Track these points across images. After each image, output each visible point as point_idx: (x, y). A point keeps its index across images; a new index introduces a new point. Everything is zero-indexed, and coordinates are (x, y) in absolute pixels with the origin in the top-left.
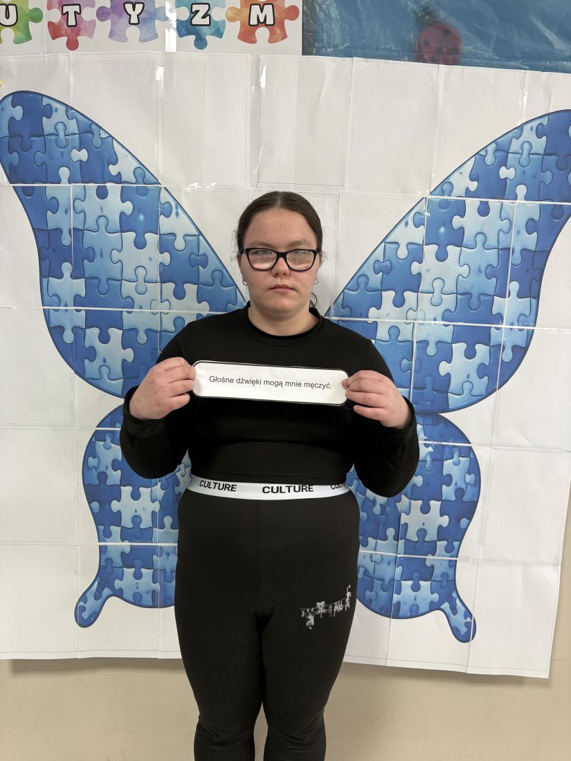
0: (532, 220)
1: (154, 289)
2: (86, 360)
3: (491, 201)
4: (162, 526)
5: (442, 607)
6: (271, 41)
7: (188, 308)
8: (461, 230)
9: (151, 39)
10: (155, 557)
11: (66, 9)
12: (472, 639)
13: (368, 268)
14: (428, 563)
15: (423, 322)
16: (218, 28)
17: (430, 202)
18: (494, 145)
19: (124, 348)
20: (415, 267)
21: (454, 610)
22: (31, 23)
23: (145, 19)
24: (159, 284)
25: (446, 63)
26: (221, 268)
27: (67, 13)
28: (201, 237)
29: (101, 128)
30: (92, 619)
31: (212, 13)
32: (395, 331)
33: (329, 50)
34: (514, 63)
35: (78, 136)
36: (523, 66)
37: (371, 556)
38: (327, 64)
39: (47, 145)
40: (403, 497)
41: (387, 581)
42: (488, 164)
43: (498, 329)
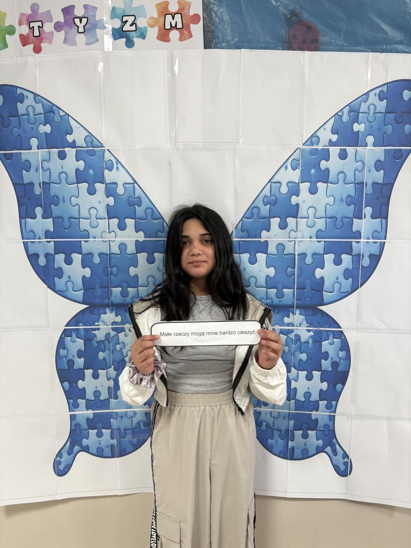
0: (379, 161)
1: (103, 223)
2: (56, 278)
3: (348, 148)
4: (116, 398)
5: (325, 450)
6: (181, 40)
7: (129, 237)
8: (327, 170)
9: (94, 42)
10: (112, 420)
11: (32, 25)
12: (350, 475)
13: (259, 202)
14: (313, 417)
15: (302, 240)
16: (142, 32)
17: (303, 151)
18: (348, 108)
19: (84, 268)
20: (294, 200)
21: (335, 452)
22: (7, 36)
23: (89, 29)
24: (107, 220)
25: (309, 50)
26: (151, 206)
27: (33, 27)
28: (136, 185)
29: (60, 108)
30: (67, 470)
31: (138, 22)
32: (282, 247)
33: (223, 44)
34: (359, 48)
35: (43, 115)
36: (366, 50)
37: (271, 412)
38: (222, 55)
39: (21, 122)
40: (292, 368)
41: (283, 432)
42: (345, 121)
43: (358, 242)
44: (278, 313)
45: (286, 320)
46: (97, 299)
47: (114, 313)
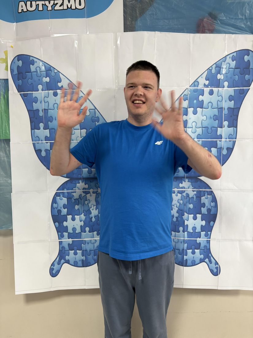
0: (231, 95)
1: (78, 132)
3: (214, 89)
4: (85, 232)
5: (205, 261)
8: (202, 101)
10: (82, 245)
14: (198, 242)
17: (189, 90)
18: (215, 65)
20: (185, 118)
21: (210, 262)
24: (80, 130)
28: (96, 110)
29: (55, 68)
30: (57, 274)
35: (45, 72)
38: (145, 35)
39: (33, 76)
40: (185, 213)
41: (181, 250)
42: (213, 73)
43: (220, 141)
44: (176, 181)
45: (181, 185)
46: (74, 175)
47: (84, 183)
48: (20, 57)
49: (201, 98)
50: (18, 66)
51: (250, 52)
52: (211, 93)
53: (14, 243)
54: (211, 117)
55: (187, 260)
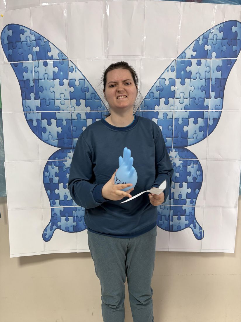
0: (219, 66)
1: (68, 102)
2: (43, 133)
3: (202, 60)
8: (190, 72)
10: (74, 211)
13: (154, 89)
15: (177, 110)
19: (58, 127)
20: (173, 88)
21: (195, 227)
24: (70, 100)
26: (94, 92)
30: (50, 238)
32: (166, 115)
37: (160, 206)
39: (23, 45)
41: (167, 217)
42: (200, 44)
43: (207, 112)
46: (65, 145)
48: (10, 27)
49: (188, 69)
50: (9, 36)
51: (237, 22)
52: (199, 64)
53: (8, 209)
54: (199, 87)
55: (172, 225)
